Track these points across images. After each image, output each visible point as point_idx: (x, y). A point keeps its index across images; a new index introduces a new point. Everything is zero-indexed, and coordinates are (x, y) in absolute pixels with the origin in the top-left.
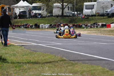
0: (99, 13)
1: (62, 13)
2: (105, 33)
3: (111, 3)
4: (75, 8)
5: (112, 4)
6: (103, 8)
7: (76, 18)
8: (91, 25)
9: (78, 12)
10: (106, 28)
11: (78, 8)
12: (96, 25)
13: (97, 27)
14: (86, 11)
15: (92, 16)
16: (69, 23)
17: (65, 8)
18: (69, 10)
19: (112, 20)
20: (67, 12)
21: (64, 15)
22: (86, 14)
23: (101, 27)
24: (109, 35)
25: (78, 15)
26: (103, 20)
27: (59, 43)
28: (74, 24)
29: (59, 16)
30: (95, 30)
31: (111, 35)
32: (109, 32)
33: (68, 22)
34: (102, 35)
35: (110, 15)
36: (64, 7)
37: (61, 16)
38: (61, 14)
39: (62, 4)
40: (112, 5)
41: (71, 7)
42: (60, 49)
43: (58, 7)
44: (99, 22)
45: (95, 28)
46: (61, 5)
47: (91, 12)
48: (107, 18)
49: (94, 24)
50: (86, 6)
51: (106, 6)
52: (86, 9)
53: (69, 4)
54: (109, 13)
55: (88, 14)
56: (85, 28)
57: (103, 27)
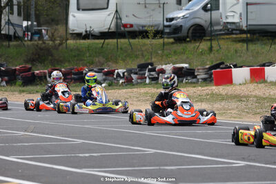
13: (155, 79)
54: (181, 26)
55: (88, 30)
56: (103, 85)
57: (180, 79)
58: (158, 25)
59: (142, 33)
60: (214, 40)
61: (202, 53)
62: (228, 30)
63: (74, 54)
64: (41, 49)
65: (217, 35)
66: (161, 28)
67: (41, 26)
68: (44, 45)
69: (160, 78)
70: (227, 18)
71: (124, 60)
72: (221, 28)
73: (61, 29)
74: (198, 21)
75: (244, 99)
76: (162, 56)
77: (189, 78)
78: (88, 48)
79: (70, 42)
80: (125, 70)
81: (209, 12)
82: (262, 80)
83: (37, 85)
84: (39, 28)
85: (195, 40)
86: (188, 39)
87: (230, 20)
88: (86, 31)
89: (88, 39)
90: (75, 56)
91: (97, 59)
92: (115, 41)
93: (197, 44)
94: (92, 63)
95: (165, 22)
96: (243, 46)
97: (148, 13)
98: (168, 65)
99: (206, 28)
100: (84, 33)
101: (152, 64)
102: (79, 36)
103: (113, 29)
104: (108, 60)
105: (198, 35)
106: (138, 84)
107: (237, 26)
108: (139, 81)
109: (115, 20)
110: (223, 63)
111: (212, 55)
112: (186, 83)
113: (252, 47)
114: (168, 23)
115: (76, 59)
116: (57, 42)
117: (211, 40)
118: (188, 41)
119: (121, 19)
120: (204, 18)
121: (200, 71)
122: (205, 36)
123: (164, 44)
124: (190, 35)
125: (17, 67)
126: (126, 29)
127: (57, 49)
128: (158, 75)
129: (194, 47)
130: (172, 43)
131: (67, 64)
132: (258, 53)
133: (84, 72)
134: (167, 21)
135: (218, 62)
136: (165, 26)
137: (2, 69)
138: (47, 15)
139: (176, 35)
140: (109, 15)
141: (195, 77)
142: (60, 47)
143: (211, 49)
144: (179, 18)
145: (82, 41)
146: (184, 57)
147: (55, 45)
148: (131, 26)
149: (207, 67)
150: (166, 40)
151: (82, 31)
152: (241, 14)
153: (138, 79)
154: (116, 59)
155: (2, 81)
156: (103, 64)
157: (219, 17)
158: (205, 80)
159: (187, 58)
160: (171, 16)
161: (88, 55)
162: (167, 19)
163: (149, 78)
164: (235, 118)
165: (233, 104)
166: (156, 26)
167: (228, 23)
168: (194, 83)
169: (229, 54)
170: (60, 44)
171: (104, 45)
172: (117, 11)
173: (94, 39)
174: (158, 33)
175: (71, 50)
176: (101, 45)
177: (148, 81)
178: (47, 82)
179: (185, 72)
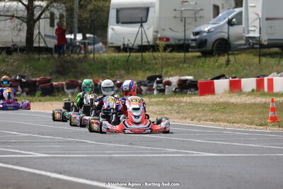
0: (168, 39)
1: (27, 38)
2: (198, 114)
3: (213, 3)
4: (76, 20)
5: (217, 4)
6: (183, 20)
7: (81, 56)
8: (140, 83)
9: (88, 35)
10: (195, 94)
11: (86, 19)
12: (158, 82)
13: (162, 91)
14: (118, 32)
15: (143, 48)
16: (57, 78)
17: (39, 18)
18: (52, 25)
19: (219, 67)
20: (46, 36)
21: (36, 45)
22: (120, 44)
23: (175, 92)
24: (212, 120)
25: (89, 44)
26: (185, 65)
27: (36, 151)
28: (73, 79)
29: (15, 50)
30: (157, 104)
31: (221, 120)
32: (212, 111)
33: (51, 74)
34: (188, 122)
35: (209, 46)
36: (37, 13)
37: (22, 50)
38: (24, 40)
39: (26, 3)
40: (216, 10)
41: (61, 16)
42: (48, 174)
43: (13, 16)
44: (168, 72)
45: (156, 97)
46: (24, 8)
47: (139, 36)
48: (199, 57)
49: (151, 79)
50: (118, 11)
51: (196, 12)
52: (118, 22)
53: (55, 5)
54: (206, 40)
57: (185, 90)
60: (232, 54)
62: (250, 45)
69: (166, 90)
72: (243, 42)
77: (192, 90)
82: (239, 90)
85: (219, 54)
87: (252, 35)
88: (124, 45)
93: (216, 58)
94: (113, 75)
98: (175, 78)
100: (122, 47)
101: (160, 77)
104: (129, 73)
106: (146, 94)
107: (257, 41)
108: (148, 92)
110: (223, 76)
111: (227, 69)
112: (190, 94)
115: (99, 71)
122: (230, 50)
123: (185, 57)
124: (215, 48)
125: (38, 79)
127: (81, 62)
128: (165, 86)
133: (99, 83)
134: (193, 36)
137: (23, 80)
140: (148, 29)
143: (228, 62)
144: (205, 32)
145: (121, 54)
153: (148, 90)
155: (22, 92)
157: (242, 31)
162: (193, 33)
163: (157, 90)
167: (250, 37)
176: (126, 59)
177: (155, 92)
178: (65, 92)
179: (189, 84)
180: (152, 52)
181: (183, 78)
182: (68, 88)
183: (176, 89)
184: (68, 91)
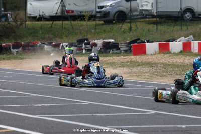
8: (71, 44)
13: (89, 50)
23: (100, 52)
49: (80, 41)
54: (109, 12)
55: (41, 14)
56: (52, 54)
57: (108, 50)
58: (92, 11)
59: (81, 17)
60: (133, 22)
61: (124, 32)
62: (143, 15)
63: (30, 32)
64: (7, 28)
65: (136, 18)
66: (94, 13)
67: (7, 11)
68: (8, 25)
69: (93, 50)
70: (142, 6)
71: (67, 37)
72: (138, 13)
73: (21, 13)
74: (121, 8)
75: (154, 65)
76: (95, 34)
77: (114, 50)
78: (41, 27)
79: (28, 23)
80: (67, 44)
81: (130, 2)
82: (168, 51)
83: (3, 54)
84: (6, 13)
85: (119, 22)
86: (114, 22)
87: (144, 8)
88: (40, 15)
89: (41, 20)
90: (31, 33)
91: (47, 36)
92: (61, 22)
93: (121, 25)
94: (44, 38)
95: (97, 8)
96: (154, 27)
97: (85, 2)
98: (99, 40)
99: (127, 14)
100: (38, 16)
101: (87, 40)
102: (34, 18)
103: (59, 14)
104: (55, 36)
105: (121, 18)
106: (77, 53)
107: (149, 12)
108: (78, 51)
109: (61, 7)
110: (139, 39)
111: (131, 33)
112: (112, 53)
113: (160, 27)
114: (99, 10)
115: (32, 35)
116: (19, 23)
117: (130, 22)
118: (114, 23)
119: (65, 6)
120: (125, 6)
121: (123, 44)
122: (126, 19)
123: (96, 25)
124: (115, 18)
126: (69, 14)
127: (18, 28)
128: (92, 47)
129: (118, 28)
130: (102, 24)
131: (25, 39)
132: (164, 32)
133: (38, 44)
134: (99, 8)
135: (135, 38)
136: (97, 12)
138: (11, 3)
139: (105, 19)
140: (56, 3)
141: (119, 49)
142: (21, 27)
143: (130, 29)
144: (107, 6)
146: (111, 34)
147: (17, 25)
148: (73, 11)
149: (128, 41)
150: (98, 22)
151: (37, 15)
152: (152, 3)
153: (77, 50)
154: (62, 36)
156: (52, 39)
157: (137, 5)
158: (126, 51)
159: (113, 35)
160: (102, 4)
161: (41, 32)
162: (98, 7)
163: (86, 50)
164: (148, 79)
165: (146, 69)
166: (90, 11)
167: (143, 10)
168: (118, 53)
169: (144, 33)
170: (21, 24)
171: (53, 26)
172: (62, 1)
173: (45, 21)
174: (92, 17)
175: (29, 29)
176: (50, 26)
177: (84, 51)
178: (11, 51)
179: (112, 45)
180: (80, 21)
181: (106, 40)
182: (13, 48)
183: (101, 49)
184: (14, 51)
